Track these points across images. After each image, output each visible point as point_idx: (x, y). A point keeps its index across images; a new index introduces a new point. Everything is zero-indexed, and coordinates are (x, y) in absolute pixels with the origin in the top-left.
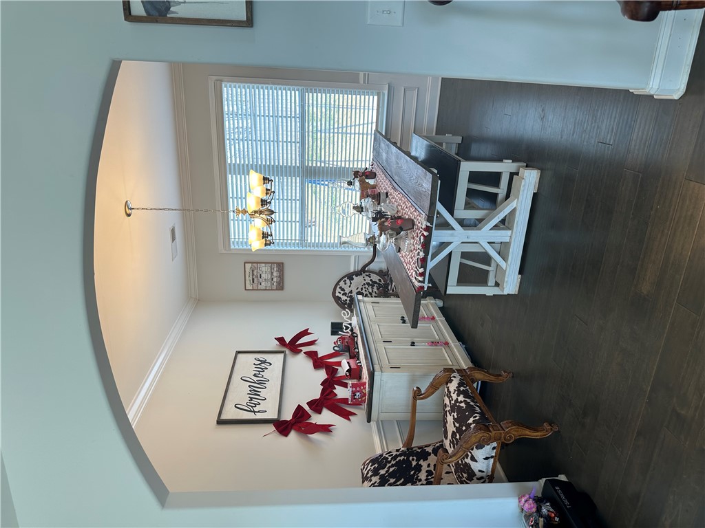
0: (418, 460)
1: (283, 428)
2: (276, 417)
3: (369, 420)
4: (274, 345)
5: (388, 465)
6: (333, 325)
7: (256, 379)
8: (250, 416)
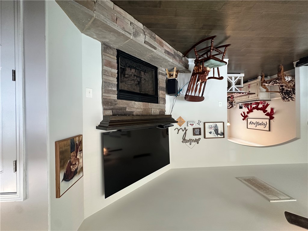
0: (284, 90)
1: (271, 118)
2: (268, 120)
3: (271, 100)
4: (245, 121)
5: (285, 96)
6: (240, 108)
7: (256, 124)
8: (268, 125)
